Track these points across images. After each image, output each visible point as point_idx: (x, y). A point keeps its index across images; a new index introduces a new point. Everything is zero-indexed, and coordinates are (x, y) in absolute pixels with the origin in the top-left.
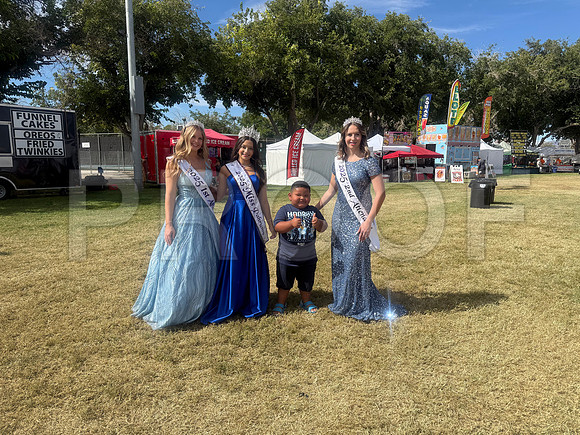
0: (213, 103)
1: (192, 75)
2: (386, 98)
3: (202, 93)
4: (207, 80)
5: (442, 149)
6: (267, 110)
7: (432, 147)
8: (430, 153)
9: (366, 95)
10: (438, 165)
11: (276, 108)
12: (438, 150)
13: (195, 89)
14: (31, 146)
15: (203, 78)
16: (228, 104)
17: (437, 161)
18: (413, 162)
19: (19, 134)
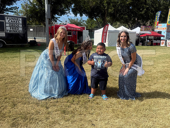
0: (76, 15)
1: (69, 5)
2: (142, 13)
3: (72, 11)
4: (74, 6)
5: (164, 33)
6: (96, 17)
7: (160, 32)
8: (159, 35)
9: (135, 12)
10: (162, 40)
11: (99, 16)
12: (163, 34)
13: (70, 10)
14: (11, 29)
15: (73, 5)
16: (81, 15)
17: (162, 38)
18: (152, 38)
19: (7, 25)
